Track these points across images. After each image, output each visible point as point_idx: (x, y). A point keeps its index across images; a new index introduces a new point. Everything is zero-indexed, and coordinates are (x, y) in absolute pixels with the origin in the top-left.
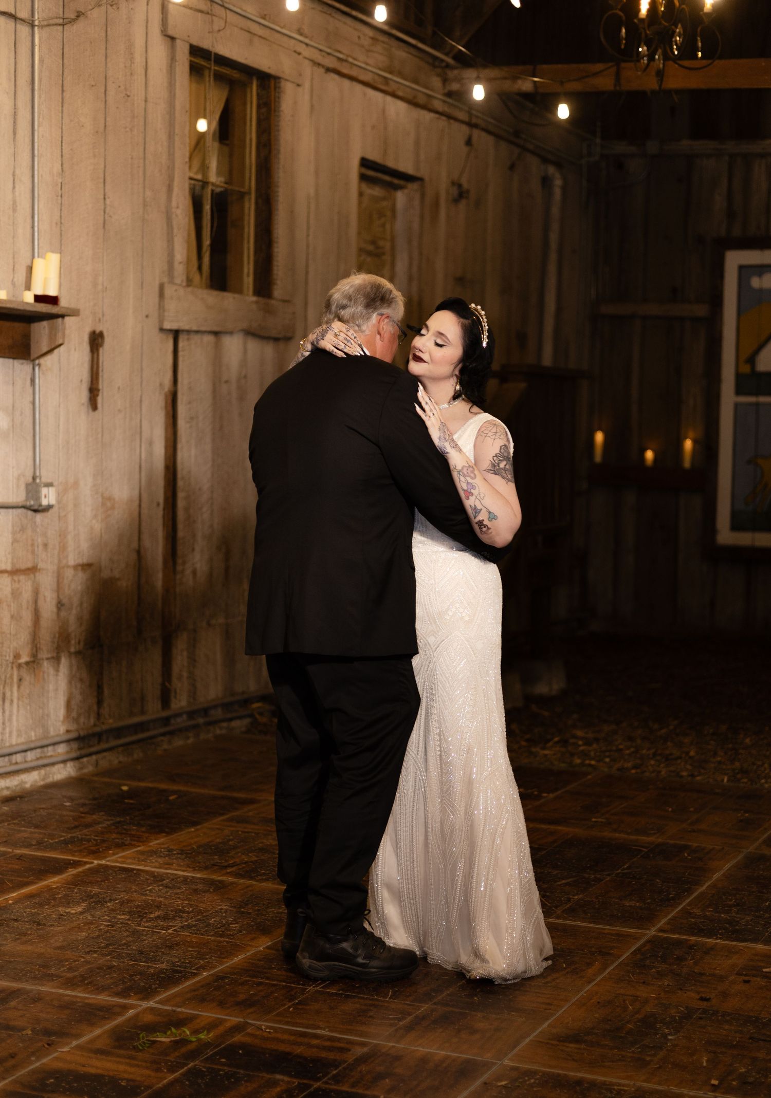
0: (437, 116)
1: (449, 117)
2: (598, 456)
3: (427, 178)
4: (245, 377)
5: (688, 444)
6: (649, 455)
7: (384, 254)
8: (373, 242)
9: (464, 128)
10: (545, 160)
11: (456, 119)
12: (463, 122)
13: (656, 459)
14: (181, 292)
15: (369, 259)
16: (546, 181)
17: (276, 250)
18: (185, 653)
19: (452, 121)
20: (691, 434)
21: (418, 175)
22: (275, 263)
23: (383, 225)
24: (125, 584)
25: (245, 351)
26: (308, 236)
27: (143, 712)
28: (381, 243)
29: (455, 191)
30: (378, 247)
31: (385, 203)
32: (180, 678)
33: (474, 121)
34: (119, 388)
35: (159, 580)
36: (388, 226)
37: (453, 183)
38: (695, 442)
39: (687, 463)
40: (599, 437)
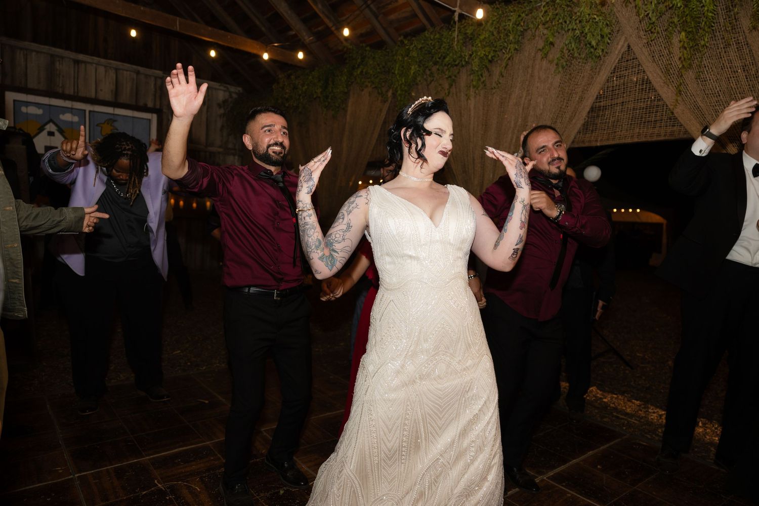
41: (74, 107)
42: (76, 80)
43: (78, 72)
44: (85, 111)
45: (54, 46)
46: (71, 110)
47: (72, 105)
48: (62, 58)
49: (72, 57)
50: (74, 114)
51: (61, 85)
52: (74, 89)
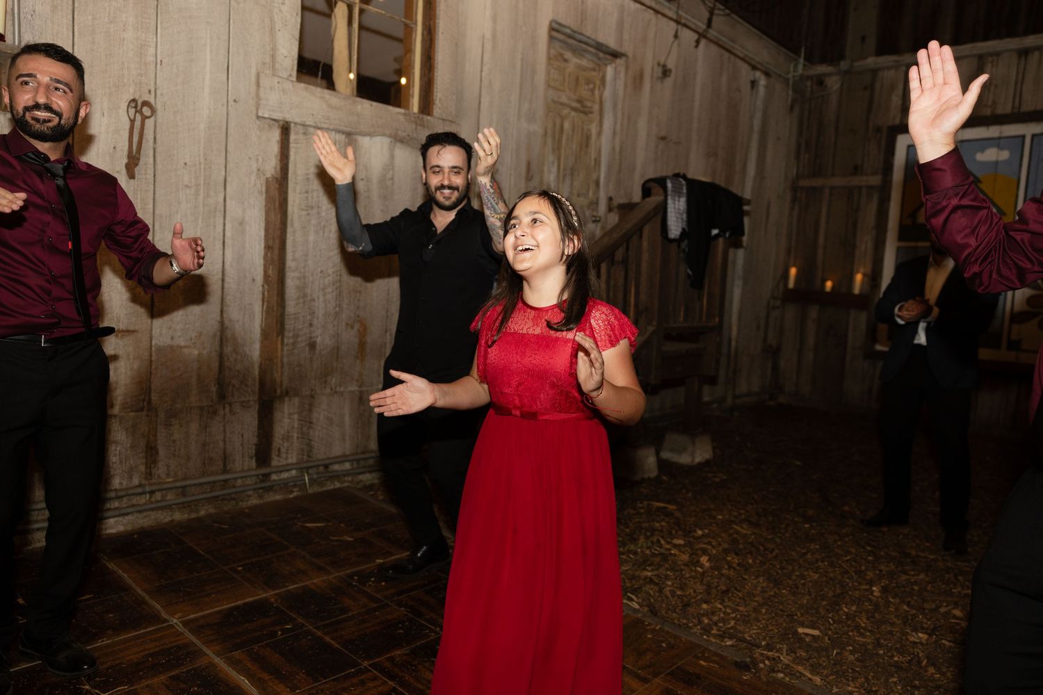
0: (643, 7)
1: (657, 12)
2: (791, 285)
3: (630, 55)
4: (392, 179)
5: (859, 277)
6: (829, 284)
7: (591, 113)
8: (579, 101)
9: (673, 25)
10: (754, 68)
11: (664, 15)
12: (671, 19)
13: (833, 288)
14: (288, 85)
15: (573, 113)
16: (754, 83)
17: (436, 74)
18: (296, 417)
19: (660, 16)
20: (862, 270)
21: (623, 50)
22: (435, 86)
23: (592, 91)
24: (196, 352)
25: (392, 157)
26: (481, 71)
27: (225, 471)
28: (589, 104)
29: (659, 71)
30: (583, 106)
31: (594, 74)
32: (287, 438)
33: (683, 21)
34: (185, 164)
35: (255, 351)
36: (597, 92)
37: (659, 64)
38: (864, 275)
39: (857, 290)
40: (793, 271)
41: (1005, 134)
42: (1019, 85)
43: (1025, 69)
44: (1024, 137)
45: (986, 39)
46: (997, 142)
47: (1001, 133)
48: (998, 54)
49: (1012, 47)
50: (1000, 147)
51: (990, 103)
52: (1014, 102)
